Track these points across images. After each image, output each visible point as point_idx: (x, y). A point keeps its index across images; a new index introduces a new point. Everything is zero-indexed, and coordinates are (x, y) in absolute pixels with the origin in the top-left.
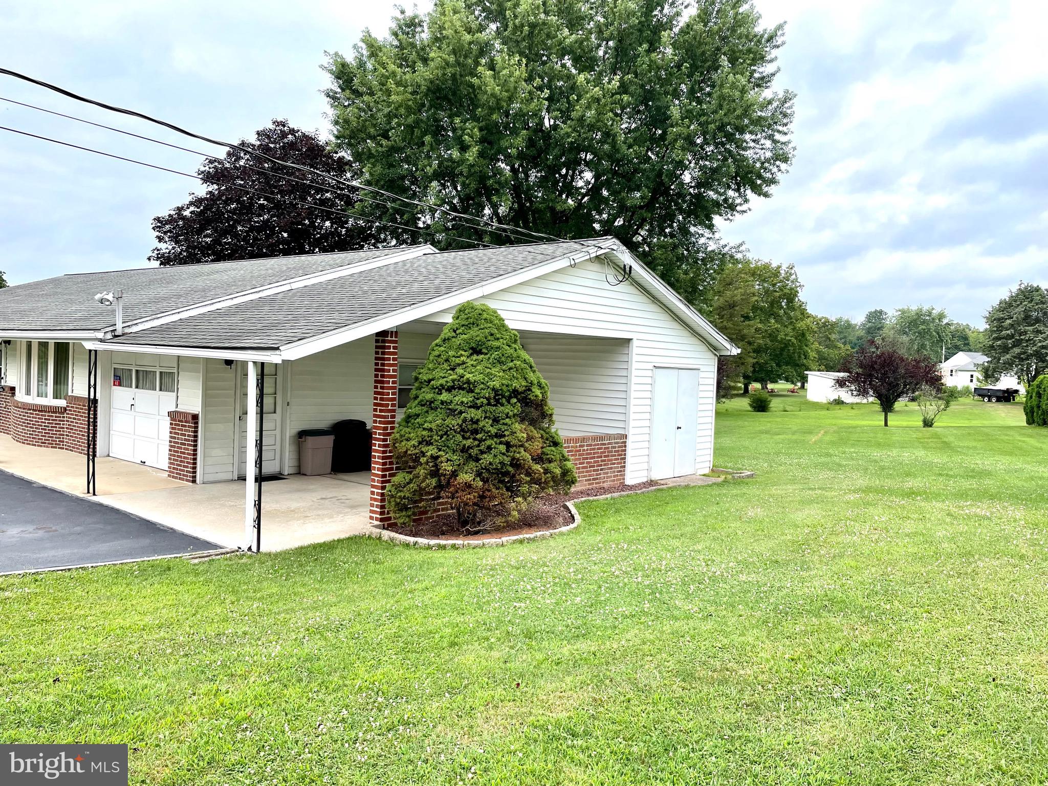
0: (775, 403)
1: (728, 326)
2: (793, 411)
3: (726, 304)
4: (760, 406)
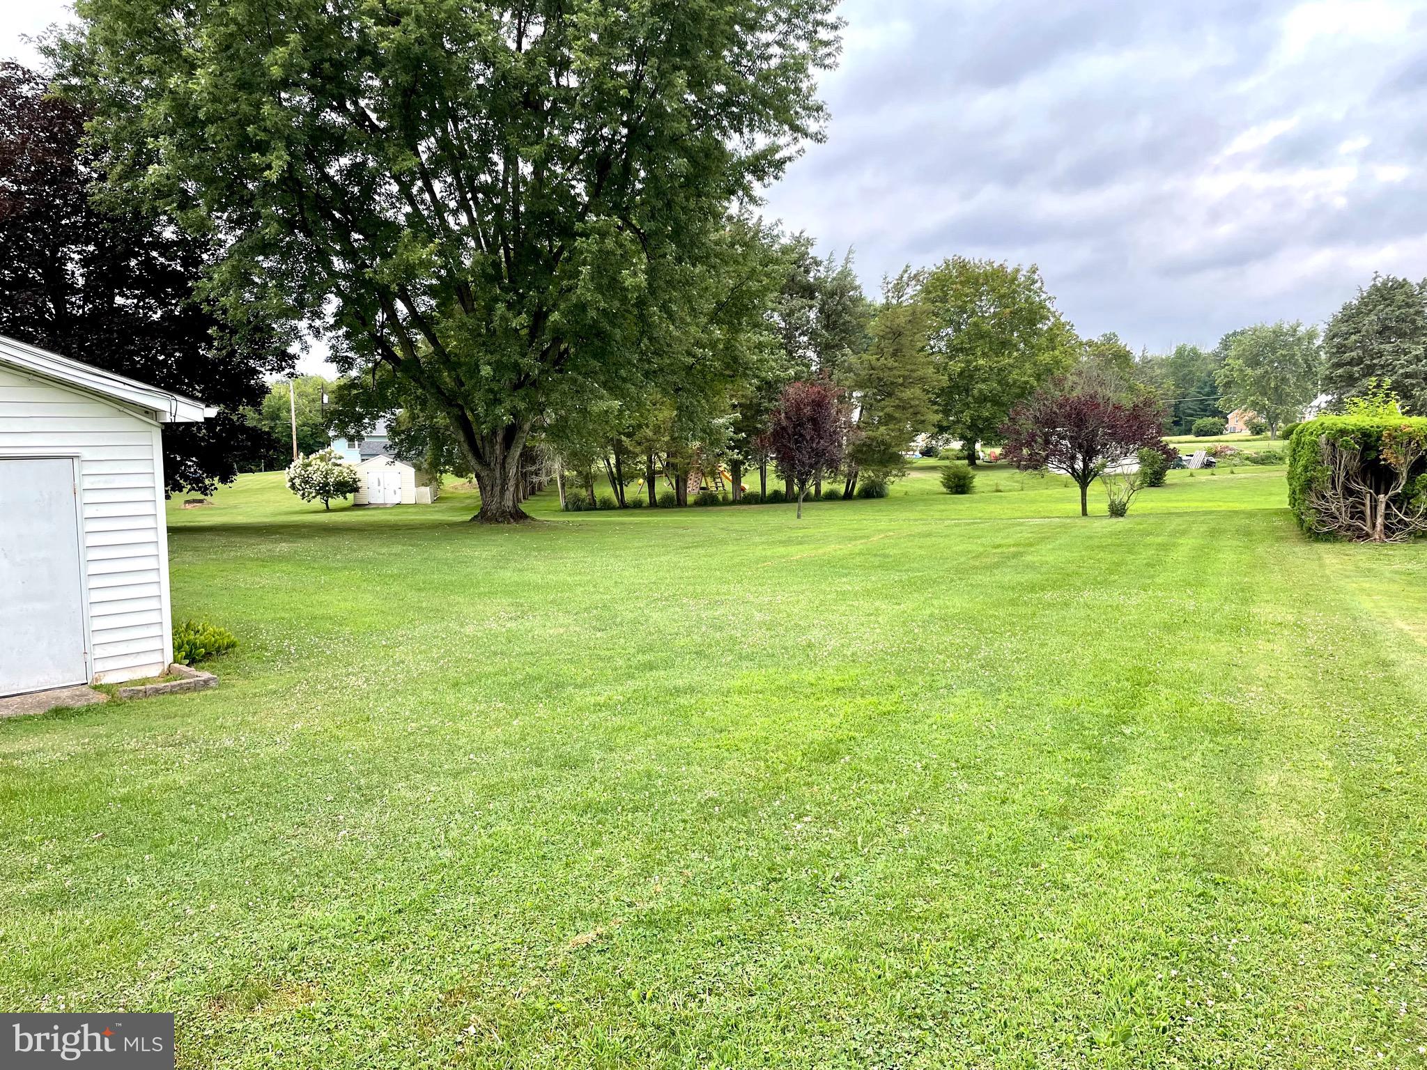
0: (981, 480)
1: (890, 365)
2: (1010, 491)
3: (888, 330)
4: (959, 485)
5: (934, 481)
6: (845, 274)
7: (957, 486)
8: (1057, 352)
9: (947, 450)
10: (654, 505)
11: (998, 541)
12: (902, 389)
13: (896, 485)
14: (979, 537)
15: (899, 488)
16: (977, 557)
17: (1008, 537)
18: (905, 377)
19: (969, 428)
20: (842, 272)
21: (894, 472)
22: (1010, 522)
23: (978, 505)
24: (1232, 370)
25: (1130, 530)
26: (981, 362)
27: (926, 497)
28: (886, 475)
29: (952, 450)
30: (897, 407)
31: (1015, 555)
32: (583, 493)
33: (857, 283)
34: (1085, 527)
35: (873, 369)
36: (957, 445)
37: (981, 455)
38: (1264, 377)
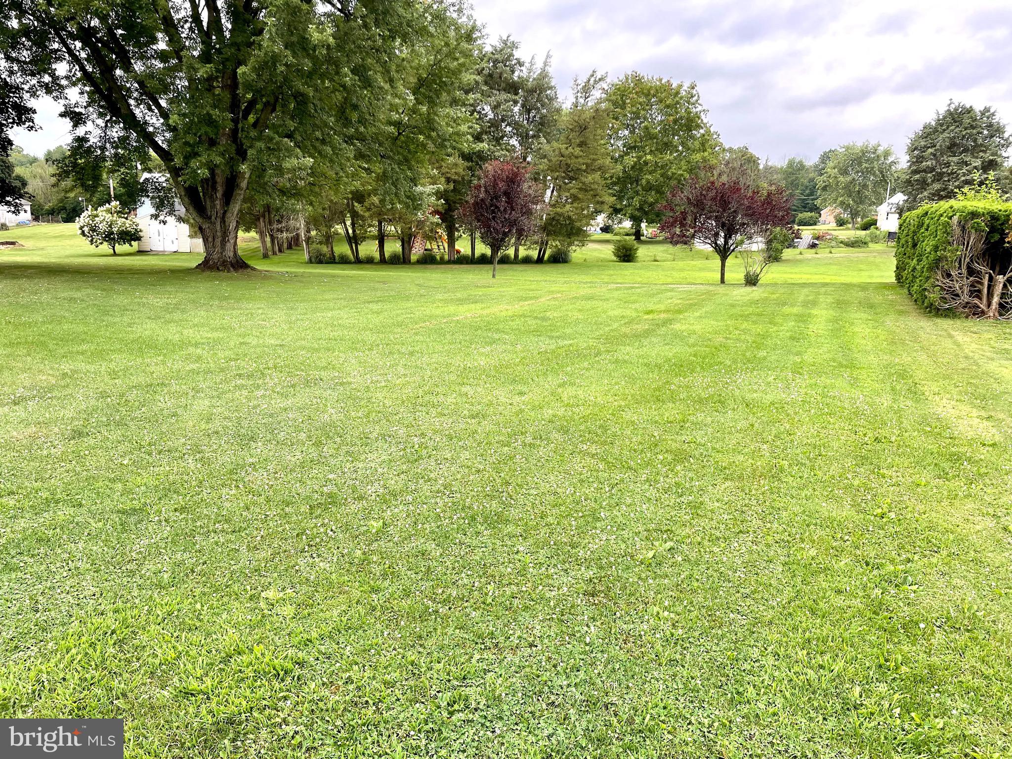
1: (576, 154)
2: (664, 261)
3: (576, 124)
4: (626, 255)
5: (607, 251)
6: (544, 75)
7: (625, 256)
8: (706, 154)
9: (620, 228)
10: (383, 261)
11: (651, 307)
12: (585, 174)
13: (577, 253)
14: (634, 302)
15: (580, 256)
16: (630, 323)
17: (660, 302)
18: (587, 165)
19: (638, 210)
20: (540, 74)
21: (576, 243)
22: (663, 287)
23: (640, 271)
24: (829, 177)
25: (766, 299)
26: (649, 157)
27: (600, 264)
28: (570, 244)
29: (624, 228)
30: (581, 189)
31: (665, 322)
32: (325, 249)
33: (553, 84)
34: (727, 295)
35: (563, 156)
36: (627, 224)
37: (645, 232)
38: (852, 183)
